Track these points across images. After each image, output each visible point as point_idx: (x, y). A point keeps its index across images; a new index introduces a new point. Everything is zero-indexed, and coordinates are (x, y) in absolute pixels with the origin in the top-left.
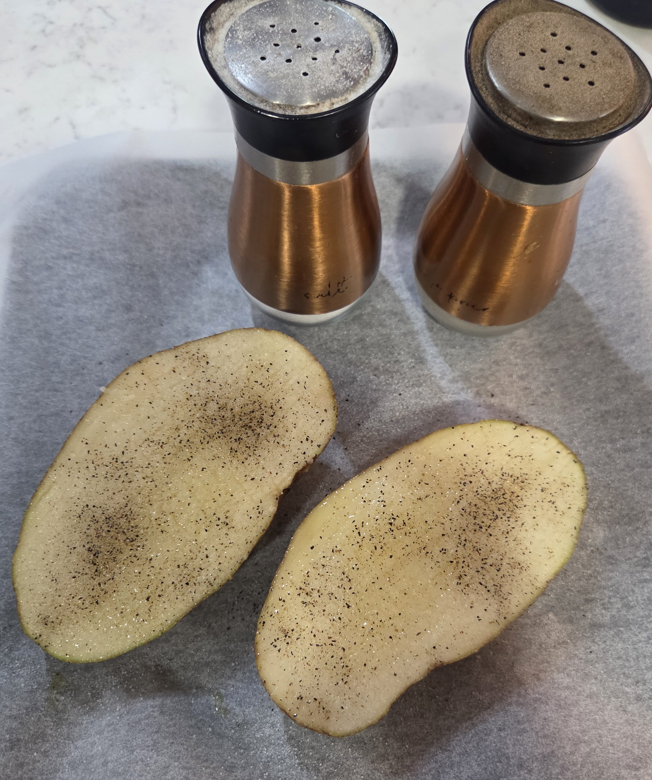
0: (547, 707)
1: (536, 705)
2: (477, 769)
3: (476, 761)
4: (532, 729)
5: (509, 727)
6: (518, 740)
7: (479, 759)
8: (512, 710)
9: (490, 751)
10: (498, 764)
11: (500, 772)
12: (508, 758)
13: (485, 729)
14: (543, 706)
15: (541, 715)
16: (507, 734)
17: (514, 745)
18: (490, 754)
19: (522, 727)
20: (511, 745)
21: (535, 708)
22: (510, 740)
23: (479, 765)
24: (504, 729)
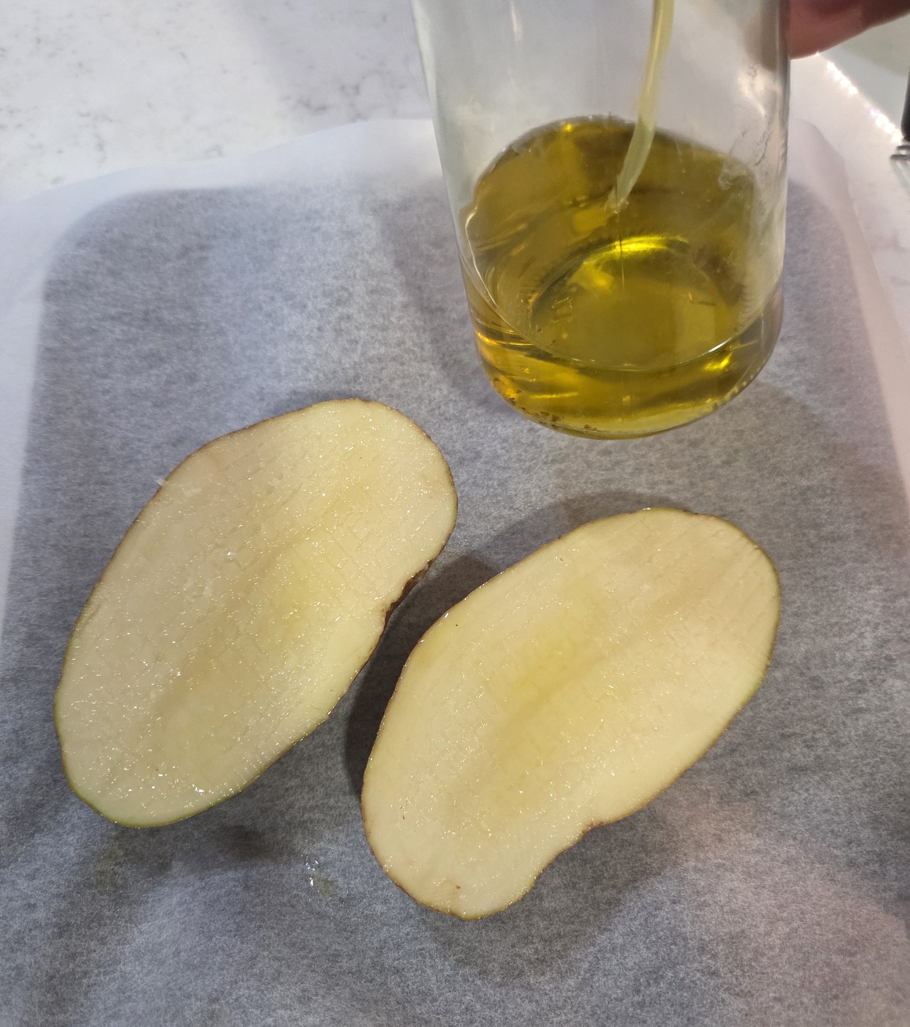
0: (733, 875)
1: (719, 873)
2: (645, 953)
3: (645, 943)
4: (716, 902)
5: (686, 899)
6: (697, 916)
7: (648, 941)
8: (689, 877)
9: (662, 930)
10: (673, 947)
11: (676, 958)
12: (685, 939)
13: (655, 901)
14: (727, 874)
15: (726, 884)
16: (684, 909)
17: (692, 922)
18: (662, 933)
19: (702, 899)
20: (689, 923)
21: (718, 876)
22: (687, 915)
23: (648, 948)
24: (679, 901)
